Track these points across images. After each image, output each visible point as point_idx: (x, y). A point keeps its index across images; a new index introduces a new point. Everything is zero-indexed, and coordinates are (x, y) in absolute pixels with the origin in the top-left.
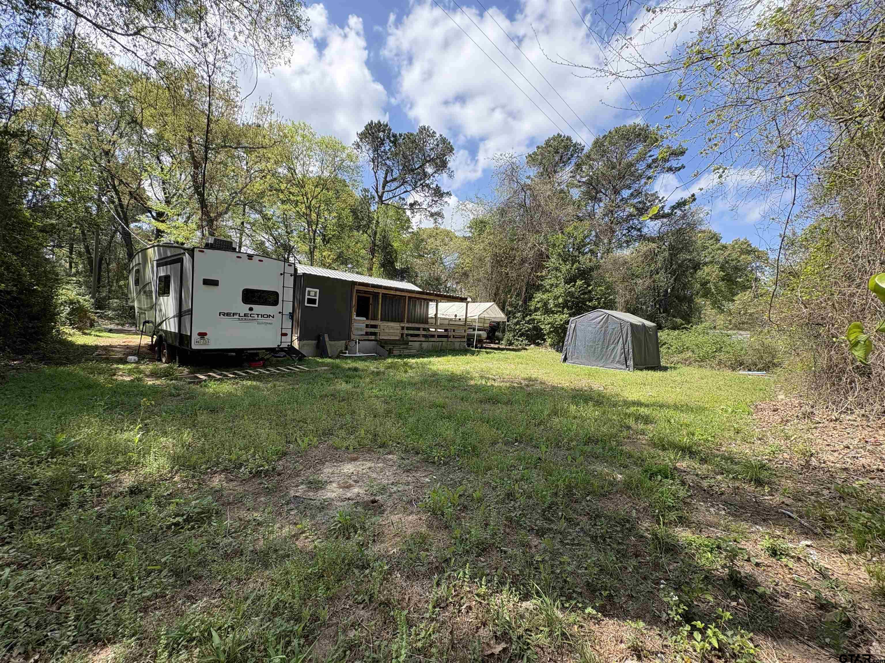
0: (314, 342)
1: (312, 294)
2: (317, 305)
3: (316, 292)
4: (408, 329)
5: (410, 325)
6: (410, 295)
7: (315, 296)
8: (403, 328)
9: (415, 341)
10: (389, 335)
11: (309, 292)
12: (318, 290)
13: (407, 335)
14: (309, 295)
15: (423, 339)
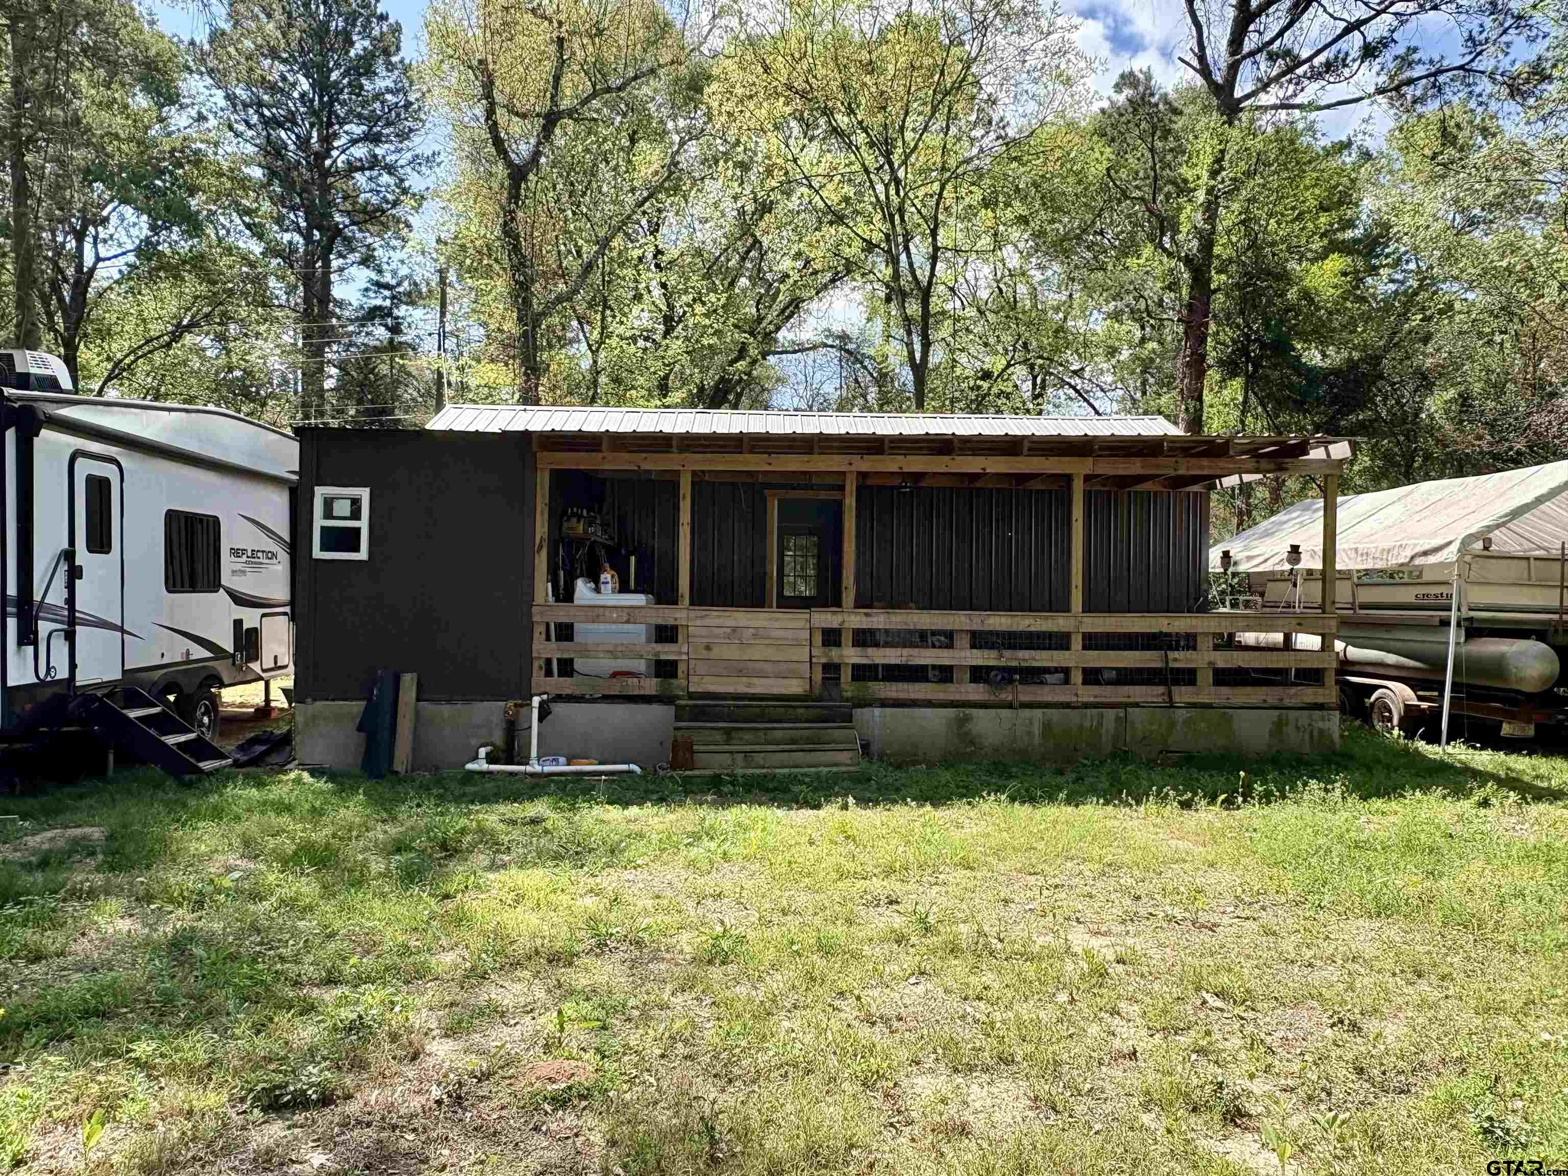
0: (357, 707)
1: (342, 508)
2: (363, 554)
3: (356, 503)
4: (864, 638)
5: (879, 620)
6: (867, 464)
7: (356, 514)
8: (831, 637)
9: (929, 704)
10: (740, 673)
11: (329, 503)
12: (364, 493)
13: (862, 673)
14: (328, 514)
15: (976, 692)
